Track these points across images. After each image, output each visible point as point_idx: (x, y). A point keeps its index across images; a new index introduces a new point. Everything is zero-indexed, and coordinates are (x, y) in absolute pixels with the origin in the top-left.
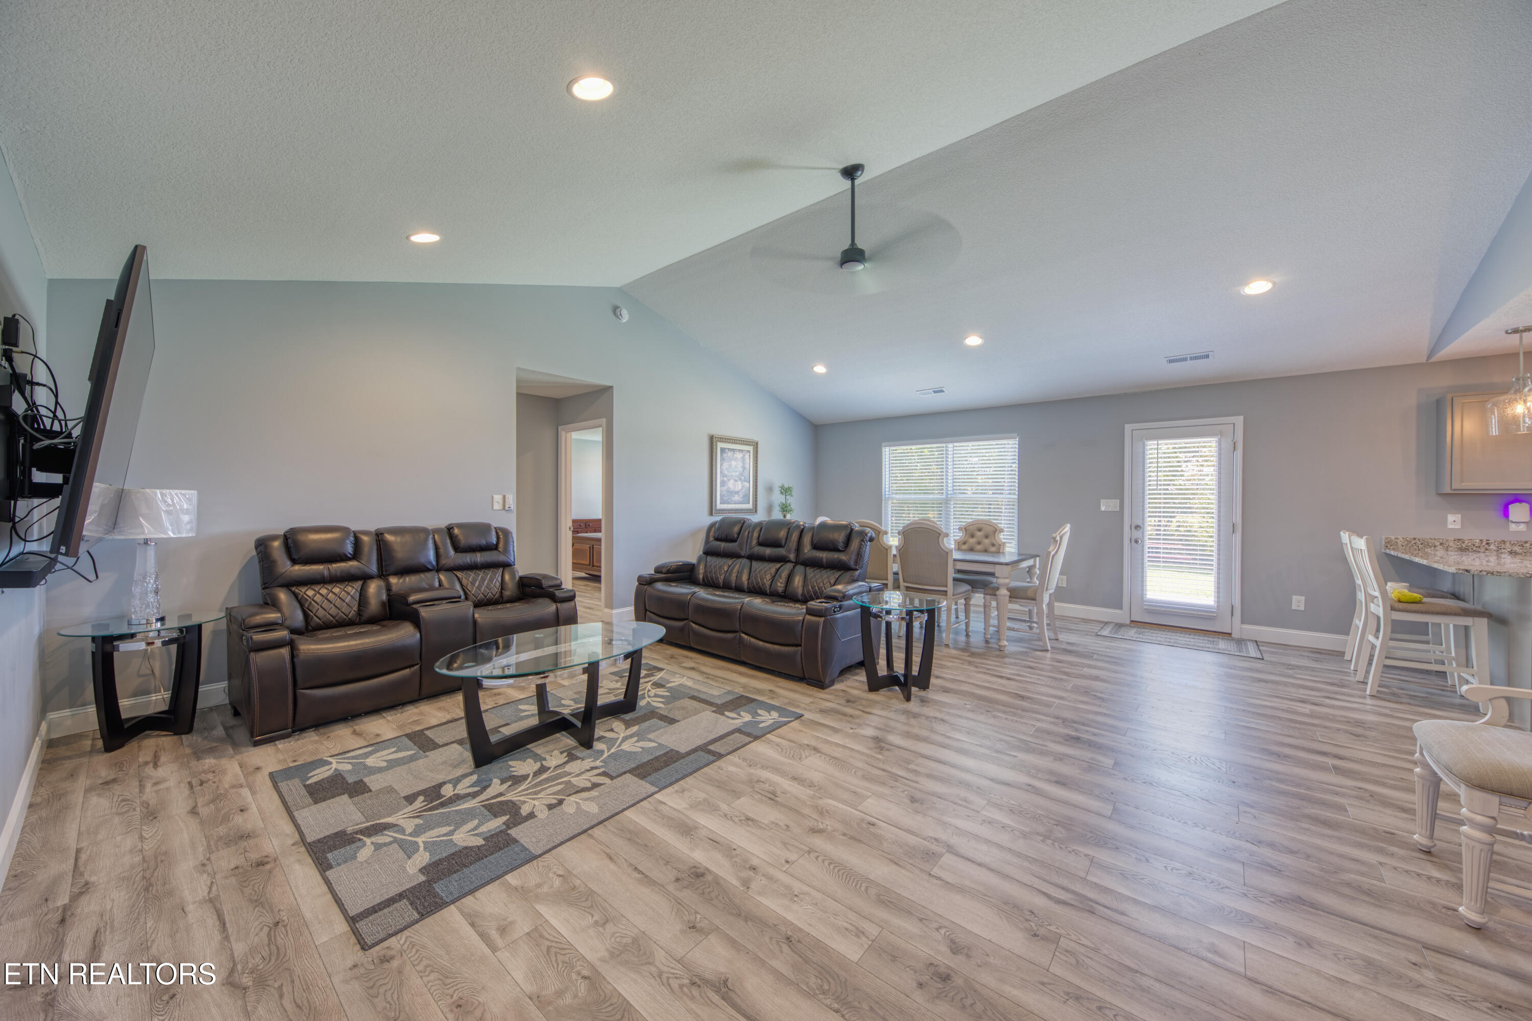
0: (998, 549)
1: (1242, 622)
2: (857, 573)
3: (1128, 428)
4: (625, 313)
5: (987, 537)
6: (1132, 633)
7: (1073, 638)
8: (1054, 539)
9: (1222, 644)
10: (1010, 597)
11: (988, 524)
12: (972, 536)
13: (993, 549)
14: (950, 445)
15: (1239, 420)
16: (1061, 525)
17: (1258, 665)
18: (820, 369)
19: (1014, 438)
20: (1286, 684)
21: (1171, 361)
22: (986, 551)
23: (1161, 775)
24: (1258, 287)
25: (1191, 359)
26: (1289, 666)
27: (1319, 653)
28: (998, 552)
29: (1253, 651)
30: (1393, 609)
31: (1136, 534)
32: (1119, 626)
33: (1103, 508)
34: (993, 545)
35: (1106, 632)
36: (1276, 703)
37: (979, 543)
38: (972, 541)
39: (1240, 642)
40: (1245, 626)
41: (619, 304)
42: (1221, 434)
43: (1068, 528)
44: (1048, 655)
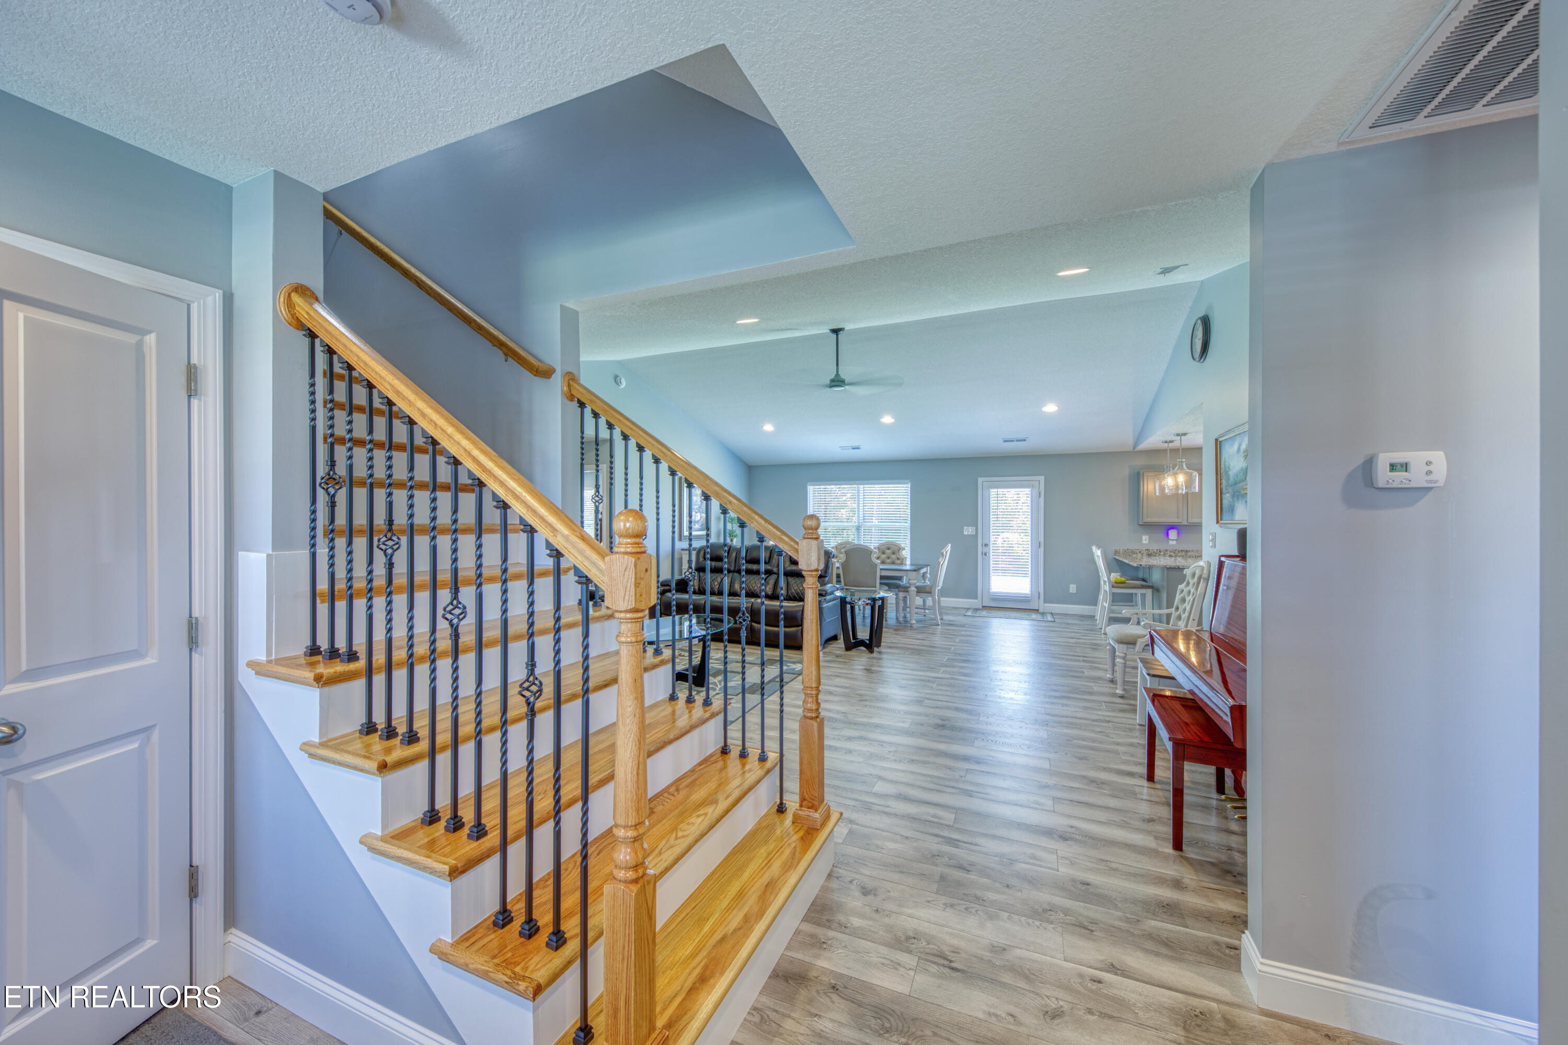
0: (902, 561)
1: (1045, 603)
2: (827, 579)
3: (980, 480)
4: (623, 381)
5: (894, 553)
6: (984, 613)
7: (951, 618)
8: (942, 554)
9: (1034, 616)
10: (917, 592)
11: (895, 545)
12: (884, 553)
13: (898, 562)
14: (862, 486)
15: (1042, 478)
16: (945, 546)
17: (1052, 624)
18: (768, 428)
19: (908, 483)
20: (1065, 632)
21: (1005, 441)
22: (893, 563)
23: (1003, 694)
24: (1051, 408)
25: (1017, 441)
26: (1068, 624)
27: (1083, 617)
28: (902, 564)
29: (1049, 618)
30: (1113, 587)
31: (985, 550)
32: (976, 610)
33: (965, 533)
34: (898, 559)
35: (969, 613)
36: (1060, 639)
37: (888, 558)
38: (883, 556)
39: (1043, 614)
40: (1046, 605)
41: (618, 373)
42: (1032, 487)
43: (949, 547)
44: (940, 627)
